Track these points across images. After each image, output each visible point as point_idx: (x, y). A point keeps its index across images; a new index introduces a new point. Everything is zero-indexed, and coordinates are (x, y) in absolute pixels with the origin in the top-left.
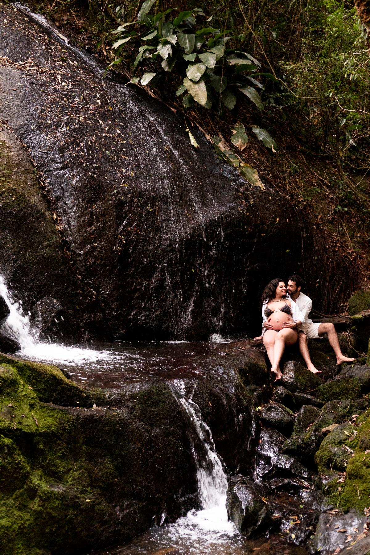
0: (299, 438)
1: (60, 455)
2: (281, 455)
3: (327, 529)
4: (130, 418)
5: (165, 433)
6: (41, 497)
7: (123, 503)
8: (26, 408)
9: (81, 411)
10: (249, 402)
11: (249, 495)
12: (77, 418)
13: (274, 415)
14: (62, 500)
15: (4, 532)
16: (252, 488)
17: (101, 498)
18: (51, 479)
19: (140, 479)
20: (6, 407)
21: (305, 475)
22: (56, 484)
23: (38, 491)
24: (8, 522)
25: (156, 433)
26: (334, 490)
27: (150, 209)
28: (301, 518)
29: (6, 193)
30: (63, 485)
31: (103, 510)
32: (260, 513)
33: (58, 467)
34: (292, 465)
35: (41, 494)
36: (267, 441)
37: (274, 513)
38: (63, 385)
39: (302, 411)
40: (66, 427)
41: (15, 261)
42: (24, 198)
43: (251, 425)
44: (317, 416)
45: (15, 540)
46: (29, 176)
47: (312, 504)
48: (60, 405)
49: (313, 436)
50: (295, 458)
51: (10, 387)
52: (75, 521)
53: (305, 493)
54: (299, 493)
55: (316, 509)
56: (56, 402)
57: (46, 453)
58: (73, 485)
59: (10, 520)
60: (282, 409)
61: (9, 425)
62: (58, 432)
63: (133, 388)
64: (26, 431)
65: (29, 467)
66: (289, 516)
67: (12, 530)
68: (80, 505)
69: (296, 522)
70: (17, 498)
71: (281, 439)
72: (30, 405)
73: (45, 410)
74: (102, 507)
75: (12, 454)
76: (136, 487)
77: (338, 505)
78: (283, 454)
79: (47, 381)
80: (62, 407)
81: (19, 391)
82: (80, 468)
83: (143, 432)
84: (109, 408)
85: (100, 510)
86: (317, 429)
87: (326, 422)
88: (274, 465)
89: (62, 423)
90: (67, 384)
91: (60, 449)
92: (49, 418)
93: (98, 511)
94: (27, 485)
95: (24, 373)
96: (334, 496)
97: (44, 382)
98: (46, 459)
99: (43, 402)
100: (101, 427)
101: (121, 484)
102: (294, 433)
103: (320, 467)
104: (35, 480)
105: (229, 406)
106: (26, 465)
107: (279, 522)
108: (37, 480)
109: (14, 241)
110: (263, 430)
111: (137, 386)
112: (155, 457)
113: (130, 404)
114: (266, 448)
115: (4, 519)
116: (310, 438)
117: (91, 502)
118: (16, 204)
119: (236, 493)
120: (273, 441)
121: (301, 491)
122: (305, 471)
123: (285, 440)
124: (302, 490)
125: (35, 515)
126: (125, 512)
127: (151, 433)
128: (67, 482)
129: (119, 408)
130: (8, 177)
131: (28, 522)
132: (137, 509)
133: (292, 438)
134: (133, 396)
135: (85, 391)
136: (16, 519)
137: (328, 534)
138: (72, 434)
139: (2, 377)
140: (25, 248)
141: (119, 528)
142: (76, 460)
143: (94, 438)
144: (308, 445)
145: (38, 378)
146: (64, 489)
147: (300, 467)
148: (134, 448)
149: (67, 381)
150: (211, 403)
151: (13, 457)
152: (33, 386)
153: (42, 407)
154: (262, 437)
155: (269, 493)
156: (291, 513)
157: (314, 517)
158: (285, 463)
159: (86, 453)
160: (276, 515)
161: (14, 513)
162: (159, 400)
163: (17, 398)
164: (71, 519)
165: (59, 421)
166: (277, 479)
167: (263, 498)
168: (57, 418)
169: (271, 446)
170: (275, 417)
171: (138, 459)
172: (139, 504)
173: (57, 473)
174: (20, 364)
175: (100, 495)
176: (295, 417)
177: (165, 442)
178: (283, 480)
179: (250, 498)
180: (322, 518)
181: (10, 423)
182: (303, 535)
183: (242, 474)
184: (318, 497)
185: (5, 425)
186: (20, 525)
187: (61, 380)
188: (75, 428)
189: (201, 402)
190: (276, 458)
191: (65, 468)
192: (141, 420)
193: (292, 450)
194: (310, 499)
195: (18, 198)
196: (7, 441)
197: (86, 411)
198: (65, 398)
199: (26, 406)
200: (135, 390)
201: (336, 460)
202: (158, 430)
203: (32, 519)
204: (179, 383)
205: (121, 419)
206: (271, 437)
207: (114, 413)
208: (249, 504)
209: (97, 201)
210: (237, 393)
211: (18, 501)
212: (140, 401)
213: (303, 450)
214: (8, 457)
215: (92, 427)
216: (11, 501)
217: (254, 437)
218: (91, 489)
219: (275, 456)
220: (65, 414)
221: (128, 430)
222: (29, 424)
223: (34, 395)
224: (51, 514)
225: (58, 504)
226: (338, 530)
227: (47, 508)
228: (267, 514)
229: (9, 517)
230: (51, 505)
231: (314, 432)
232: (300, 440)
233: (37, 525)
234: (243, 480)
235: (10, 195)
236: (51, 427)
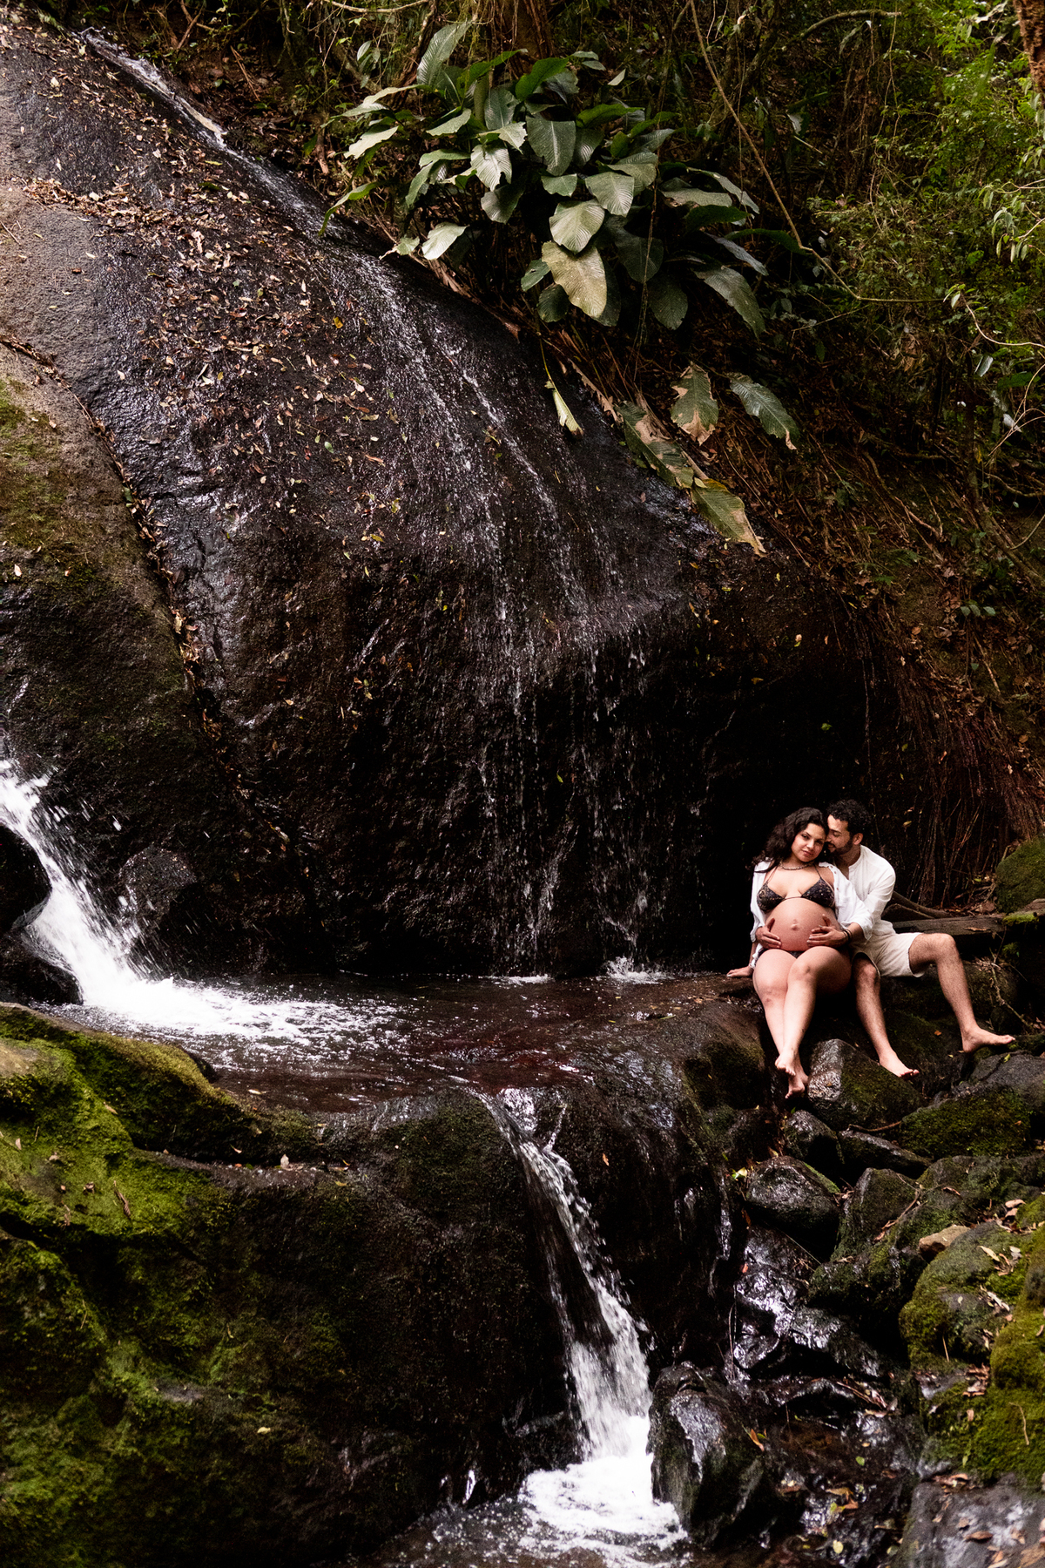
0: (854, 1262)
1: (188, 1299)
2: (804, 1310)
3: (935, 1530)
4: (383, 1196)
5: (477, 1240)
6: (134, 1419)
7: (360, 1438)
8: (98, 1166)
9: (248, 1176)
10: (714, 1155)
11: (712, 1423)
12: (237, 1195)
13: (785, 1195)
14: (191, 1427)
15: (33, 1518)
16: (721, 1405)
17: (300, 1423)
18: (163, 1367)
19: (408, 1370)
20: (43, 1163)
21: (871, 1369)
22: (176, 1380)
23: (128, 1402)
24: (44, 1487)
25: (454, 1239)
26: (955, 1417)
27: (443, 604)
28: (861, 1495)
29: (46, 558)
30: (196, 1386)
31: (303, 1458)
32: (743, 1477)
33: (184, 1334)
34: (834, 1339)
35: (134, 1408)
36: (765, 1269)
37: (782, 1478)
38: (200, 1103)
39: (863, 1185)
40: (207, 1219)
41: (67, 747)
42: (94, 572)
43: (720, 1223)
44: (904, 1201)
45: (61, 1540)
46: (111, 510)
47: (892, 1454)
48: (190, 1158)
49: (894, 1257)
50: (841, 1320)
51: (56, 1107)
52: (228, 1488)
53: (871, 1422)
54: (855, 1421)
55: (903, 1469)
56: (179, 1148)
57: (149, 1293)
58: (222, 1384)
59: (50, 1483)
60: (808, 1179)
61: (50, 1214)
62: (183, 1236)
63: (391, 1112)
64: (97, 1231)
65: (103, 1333)
66: (827, 1486)
67: (54, 1511)
68: (241, 1444)
69: (847, 1507)
70: (68, 1420)
71: (802, 1262)
72: (107, 1157)
73: (148, 1171)
74: (301, 1448)
75: (59, 1295)
76: (397, 1394)
77: (965, 1460)
78: (810, 1306)
79: (155, 1090)
80: (194, 1165)
81: (78, 1118)
82: (242, 1337)
83: (419, 1237)
84: (325, 1168)
85: (294, 1458)
86: (905, 1240)
87: (930, 1219)
88: (783, 1336)
89: (195, 1209)
90: (211, 1098)
91: (189, 1283)
92: (160, 1195)
93: (290, 1462)
94: (97, 1382)
95: (94, 1066)
96: (954, 1434)
97: (146, 1093)
98: (151, 1310)
99: (144, 1148)
100: (304, 1220)
101: (356, 1385)
102: (841, 1248)
103: (914, 1350)
104: (120, 1371)
105: (658, 1166)
106: (95, 1326)
107: (797, 1504)
108: (126, 1370)
109: (65, 690)
110: (753, 1235)
111: (401, 1107)
112: (449, 1307)
113: (384, 1158)
114: (761, 1289)
115: (33, 1480)
116: (886, 1263)
117: (273, 1433)
118: (75, 588)
119: (675, 1417)
120: (782, 1267)
121: (860, 1414)
122: (873, 1360)
123: (815, 1266)
124: (863, 1412)
125: (117, 1470)
126: (366, 1465)
127: (441, 1241)
128: (207, 1376)
129: (353, 1167)
130: (52, 514)
131: (97, 1490)
132: (400, 1457)
133: (835, 1263)
134: (391, 1135)
135: (259, 1118)
136: (66, 1480)
137: (939, 1545)
138: (223, 1241)
139: (33, 1079)
140: (96, 711)
141: (349, 1510)
142: (232, 1315)
143: (283, 1252)
144: (880, 1282)
145: (132, 1082)
146: (198, 1396)
147: (856, 1347)
148: (393, 1281)
149: (210, 1089)
150: (608, 1157)
151: (61, 1305)
152: (118, 1103)
153: (140, 1165)
154: (749, 1255)
155: (770, 1418)
156: (831, 1478)
157: (897, 1493)
158: (815, 1335)
159: (260, 1296)
160: (790, 1483)
161: (62, 1463)
162: (465, 1147)
163: (73, 1138)
164: (216, 1482)
165: (188, 1204)
166: (791, 1378)
167: (751, 1434)
168: (182, 1195)
169: (774, 1284)
170: (786, 1200)
171: (404, 1314)
172: (403, 1444)
173: (178, 1350)
174: (84, 1041)
175: (297, 1415)
176: (843, 1201)
177: (480, 1266)
178: (808, 1382)
179: (716, 1432)
180: (921, 1497)
181: (53, 1209)
182: (865, 1543)
183: (693, 1362)
184: (910, 1435)
185: (39, 1215)
186: (74, 1497)
187: (195, 1087)
188: (232, 1223)
189: (579, 1153)
190: (789, 1317)
191: (201, 1338)
192: (412, 1204)
193: (834, 1295)
194: (885, 1439)
195: (79, 572)
196: (44, 1258)
197: (263, 1177)
198: (203, 1140)
199: (97, 1159)
200: (398, 1119)
201: (959, 1331)
202: (458, 1233)
203: (109, 1481)
204: (519, 1098)
205: (356, 1199)
206: (774, 1256)
207: (338, 1183)
208: (714, 1449)
209: (296, 581)
210: (679, 1130)
211: (70, 1429)
212: (410, 1148)
213: (865, 1297)
214: (47, 1305)
215: (277, 1220)
216: (51, 1430)
217: (726, 1257)
218: (273, 1397)
219: (786, 1311)
220: (205, 1183)
221: (375, 1230)
222: (106, 1212)
223: (119, 1128)
224: (161, 1466)
225: (182, 1439)
226: (966, 1535)
227: (150, 1449)
228: (763, 1480)
229: (47, 1474)
230: (161, 1442)
231: (899, 1246)
232: (857, 1269)
233: (122, 1497)
234: (697, 1381)
235: (58, 564)
236: (167, 1221)
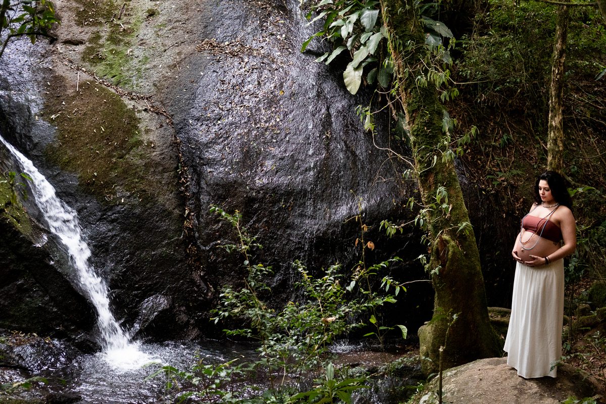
27: (283, 205)
29: (135, 195)
41: (127, 261)
42: (152, 199)
118: (142, 205)
130: (142, 178)
140: (143, 248)
195: (145, 199)
209: (227, 198)
235: (138, 197)
